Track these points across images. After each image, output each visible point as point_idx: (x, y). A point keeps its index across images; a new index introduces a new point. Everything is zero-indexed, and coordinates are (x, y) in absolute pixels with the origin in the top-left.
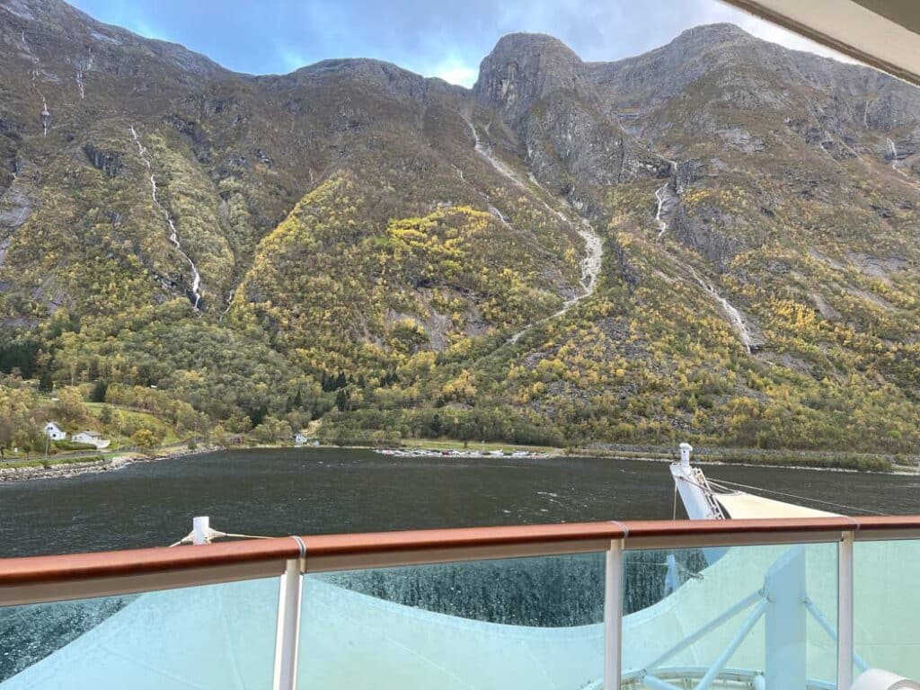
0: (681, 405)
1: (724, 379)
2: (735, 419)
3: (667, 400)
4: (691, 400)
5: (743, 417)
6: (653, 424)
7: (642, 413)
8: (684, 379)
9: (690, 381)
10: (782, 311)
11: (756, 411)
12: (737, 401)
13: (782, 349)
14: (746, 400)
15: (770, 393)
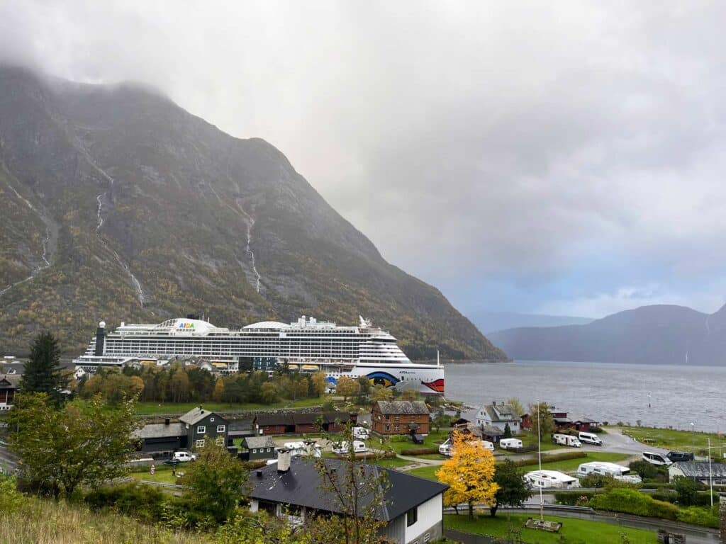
13: (159, 305)
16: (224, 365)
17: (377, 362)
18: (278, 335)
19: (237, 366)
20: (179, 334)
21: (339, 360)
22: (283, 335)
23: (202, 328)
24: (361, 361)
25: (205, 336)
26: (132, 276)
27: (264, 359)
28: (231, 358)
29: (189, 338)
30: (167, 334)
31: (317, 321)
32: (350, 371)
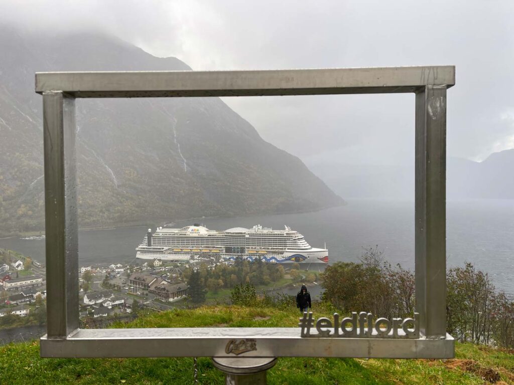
0: (101, 211)
1: (111, 201)
2: (117, 215)
3: (96, 210)
4: (104, 209)
5: (119, 214)
6: (94, 219)
7: (90, 215)
8: (100, 202)
9: (102, 202)
10: (127, 172)
11: (122, 211)
12: (117, 208)
13: (127, 186)
14: (119, 208)
15: (125, 204)
16: (219, 251)
17: (296, 249)
18: (245, 236)
19: (224, 251)
20: (191, 235)
21: (277, 249)
22: (247, 236)
23: (203, 231)
24: (288, 249)
25: (206, 236)
26: (107, 166)
27: (238, 248)
28: (221, 248)
29: (198, 237)
30: (185, 235)
31: (263, 228)
32: (282, 254)
